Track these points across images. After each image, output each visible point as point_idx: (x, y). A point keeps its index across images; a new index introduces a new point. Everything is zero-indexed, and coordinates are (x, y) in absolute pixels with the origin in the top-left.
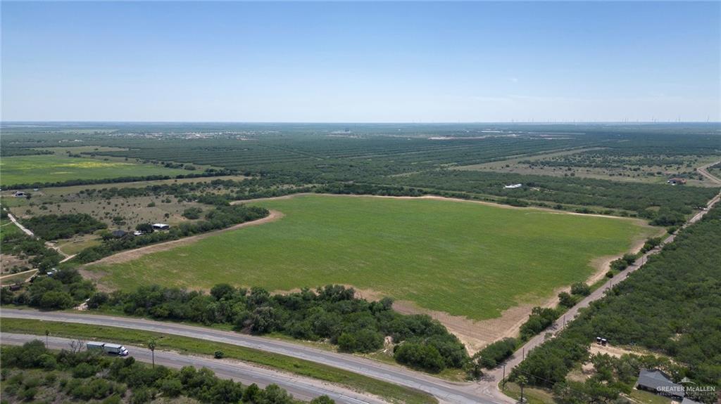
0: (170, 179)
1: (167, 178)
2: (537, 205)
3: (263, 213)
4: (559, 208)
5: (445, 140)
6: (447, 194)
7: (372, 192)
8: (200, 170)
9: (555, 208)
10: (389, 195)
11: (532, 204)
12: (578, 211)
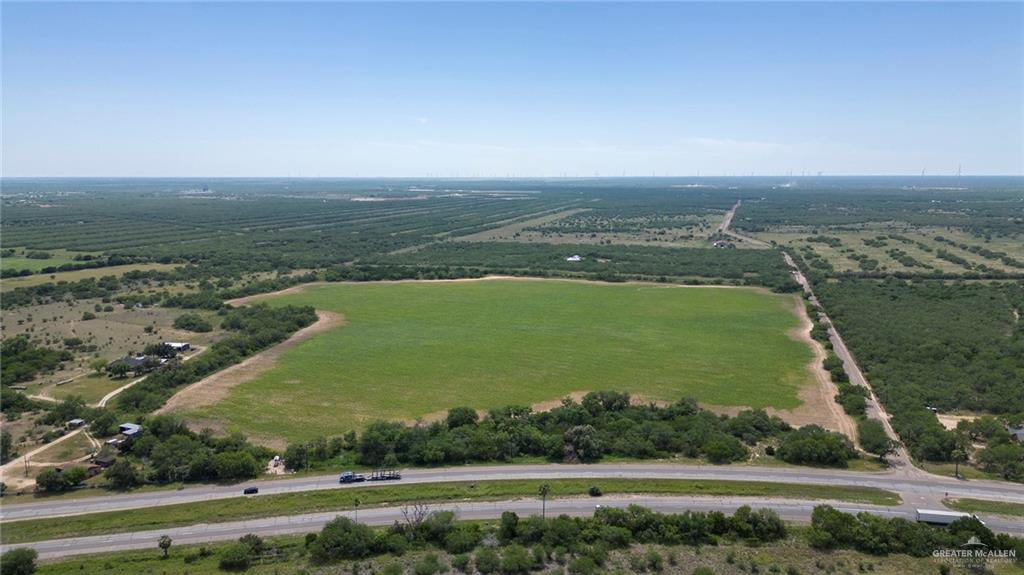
0: (31, 274)
1: (25, 273)
2: (634, 279)
3: (303, 317)
4: (663, 280)
5: (372, 202)
6: (516, 272)
7: (412, 276)
8: (62, 257)
9: (658, 281)
10: (440, 278)
11: (631, 278)
12: (686, 283)
